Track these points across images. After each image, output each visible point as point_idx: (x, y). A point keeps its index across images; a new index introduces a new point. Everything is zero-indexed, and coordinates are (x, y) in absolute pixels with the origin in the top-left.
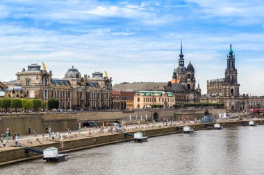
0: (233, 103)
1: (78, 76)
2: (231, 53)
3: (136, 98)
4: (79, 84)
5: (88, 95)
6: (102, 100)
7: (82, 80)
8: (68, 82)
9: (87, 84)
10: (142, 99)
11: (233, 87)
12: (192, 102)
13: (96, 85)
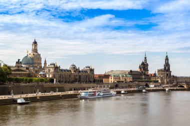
0: (168, 80)
1: (74, 68)
2: (167, 56)
3: (110, 78)
4: (75, 71)
5: (80, 76)
6: (89, 79)
7: (77, 70)
8: (70, 71)
9: (80, 71)
10: (113, 78)
11: (168, 73)
12: (143, 80)
13: (86, 72)
